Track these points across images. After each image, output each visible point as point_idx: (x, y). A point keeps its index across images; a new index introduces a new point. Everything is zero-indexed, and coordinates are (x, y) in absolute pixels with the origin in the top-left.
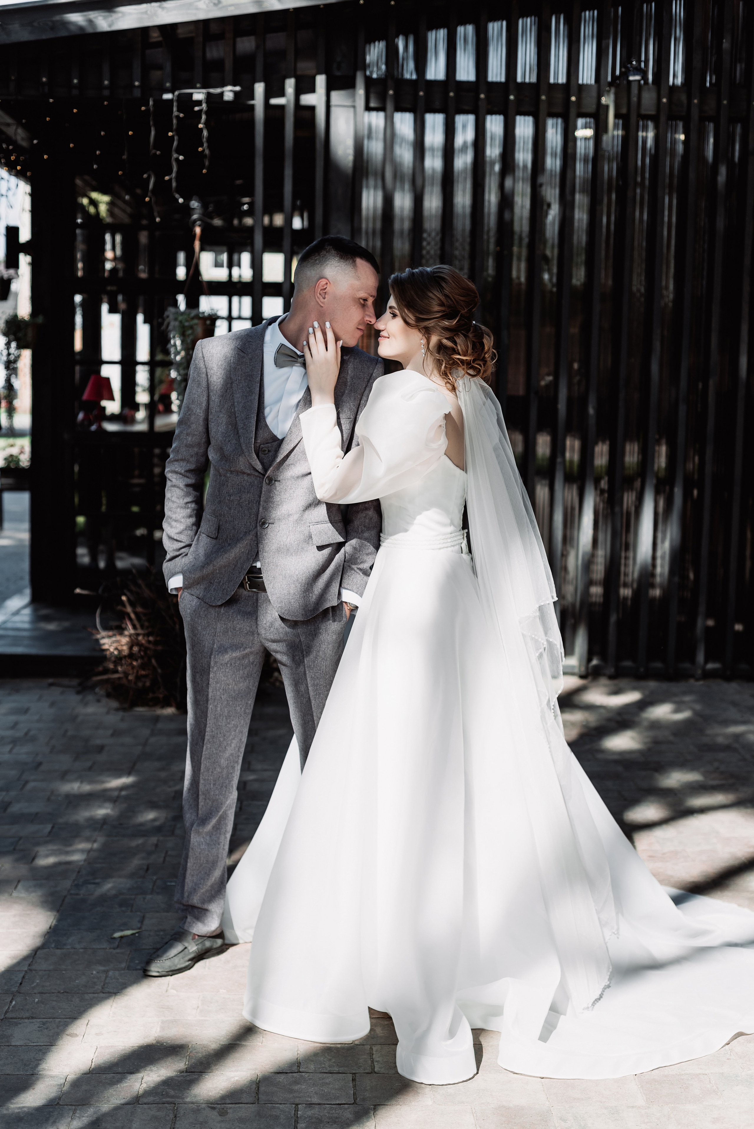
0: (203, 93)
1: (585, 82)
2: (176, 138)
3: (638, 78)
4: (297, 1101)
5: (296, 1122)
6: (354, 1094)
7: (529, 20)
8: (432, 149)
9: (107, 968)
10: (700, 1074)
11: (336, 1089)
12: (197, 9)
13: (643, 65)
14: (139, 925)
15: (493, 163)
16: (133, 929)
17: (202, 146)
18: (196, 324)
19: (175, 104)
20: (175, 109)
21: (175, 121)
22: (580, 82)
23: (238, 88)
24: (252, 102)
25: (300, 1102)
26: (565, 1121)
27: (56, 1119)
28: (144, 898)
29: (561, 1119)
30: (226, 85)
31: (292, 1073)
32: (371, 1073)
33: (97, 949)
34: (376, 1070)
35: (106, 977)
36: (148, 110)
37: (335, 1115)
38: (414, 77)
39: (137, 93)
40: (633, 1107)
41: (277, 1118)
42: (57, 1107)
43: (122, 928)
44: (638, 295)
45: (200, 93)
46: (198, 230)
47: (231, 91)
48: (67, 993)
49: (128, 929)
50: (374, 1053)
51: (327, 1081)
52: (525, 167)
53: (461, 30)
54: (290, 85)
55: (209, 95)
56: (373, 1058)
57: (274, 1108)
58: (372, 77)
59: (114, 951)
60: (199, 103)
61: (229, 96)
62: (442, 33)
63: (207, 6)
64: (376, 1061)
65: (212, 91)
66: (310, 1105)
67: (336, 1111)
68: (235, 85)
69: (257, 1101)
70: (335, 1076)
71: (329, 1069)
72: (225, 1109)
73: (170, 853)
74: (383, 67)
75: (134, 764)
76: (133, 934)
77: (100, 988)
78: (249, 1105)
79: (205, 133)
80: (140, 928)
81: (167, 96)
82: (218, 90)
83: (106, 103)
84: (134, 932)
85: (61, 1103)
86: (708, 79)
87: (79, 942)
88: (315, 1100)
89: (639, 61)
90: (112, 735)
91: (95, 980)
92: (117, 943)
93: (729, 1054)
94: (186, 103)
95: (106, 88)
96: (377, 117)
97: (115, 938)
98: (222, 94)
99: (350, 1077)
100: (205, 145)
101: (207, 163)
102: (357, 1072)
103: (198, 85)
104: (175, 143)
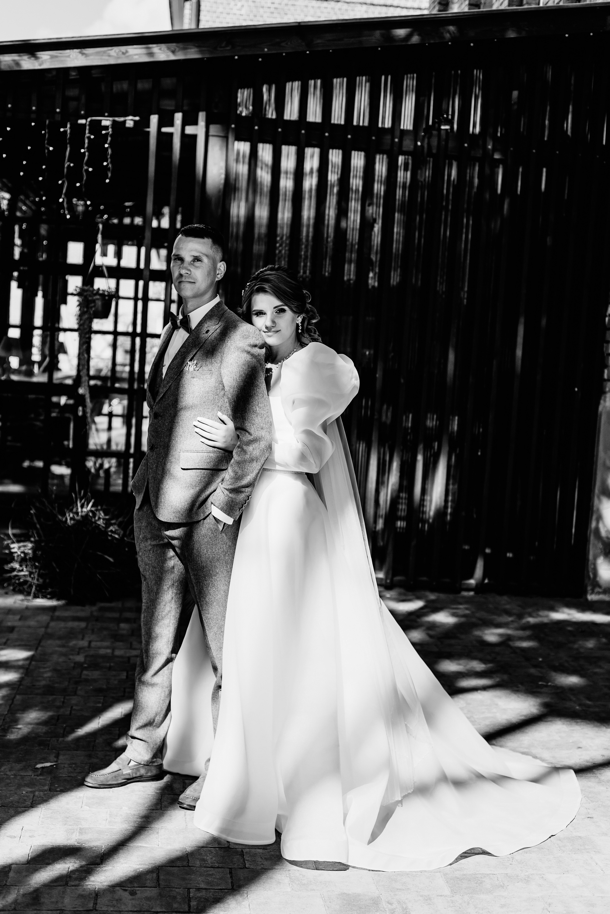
0: (110, 120)
1: (405, 128)
2: (87, 154)
3: (447, 127)
4: (189, 886)
5: (189, 901)
6: (232, 882)
7: (364, 78)
8: (286, 173)
9: (33, 789)
10: (490, 874)
11: (217, 879)
12: (109, 56)
13: (450, 117)
14: (55, 759)
15: (332, 186)
16: (51, 762)
17: (107, 161)
18: (98, 299)
19: (87, 127)
20: (87, 131)
21: (86, 141)
22: (402, 127)
23: (137, 118)
24: (148, 130)
25: (191, 887)
26: (391, 904)
27: (5, 895)
28: (58, 740)
29: (388, 903)
30: (128, 116)
31: (183, 867)
32: (244, 868)
33: (25, 775)
34: (247, 866)
35: (34, 796)
36: (65, 132)
37: (218, 897)
38: (274, 117)
39: (58, 118)
40: (441, 896)
41: (175, 898)
42: (5, 887)
43: (43, 761)
44: (441, 292)
45: (108, 120)
46: (101, 226)
47: (132, 120)
48: (4, 806)
49: (47, 762)
50: (245, 854)
51: (210, 873)
52: (357, 190)
53: (312, 82)
54: (178, 117)
55: (114, 122)
56: (244, 858)
57: (172, 891)
58: (241, 115)
59: (38, 778)
60: (106, 128)
61: (130, 124)
62: (297, 84)
63: (117, 55)
64: (247, 860)
65: (117, 119)
66: (199, 889)
67: (218, 894)
68: (135, 116)
69: (158, 884)
70: (217, 870)
71: (211, 865)
72: (134, 891)
73: (74, 707)
74: (251, 108)
75: (40, 641)
76: (51, 766)
77: (30, 804)
78: (152, 889)
79: (110, 151)
80: (56, 762)
81: (82, 121)
82: (122, 119)
83: (33, 124)
84: (52, 764)
85: (8, 884)
86: (499, 130)
87: (10, 771)
88: (202, 886)
89: (448, 115)
90: (20, 619)
91: (25, 798)
92: (40, 772)
93: (511, 860)
94: (96, 127)
95: (34, 112)
96: (244, 145)
97: (37, 768)
98: (125, 122)
99: (228, 871)
100: (109, 160)
101: (110, 175)
102: (233, 867)
103: (106, 114)
104: (86, 158)
